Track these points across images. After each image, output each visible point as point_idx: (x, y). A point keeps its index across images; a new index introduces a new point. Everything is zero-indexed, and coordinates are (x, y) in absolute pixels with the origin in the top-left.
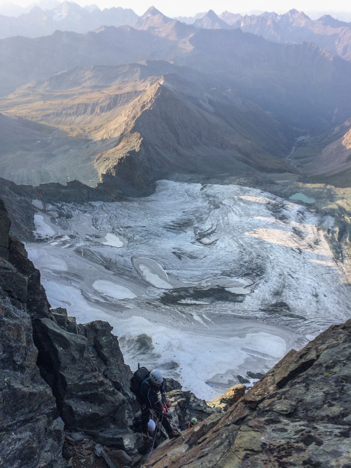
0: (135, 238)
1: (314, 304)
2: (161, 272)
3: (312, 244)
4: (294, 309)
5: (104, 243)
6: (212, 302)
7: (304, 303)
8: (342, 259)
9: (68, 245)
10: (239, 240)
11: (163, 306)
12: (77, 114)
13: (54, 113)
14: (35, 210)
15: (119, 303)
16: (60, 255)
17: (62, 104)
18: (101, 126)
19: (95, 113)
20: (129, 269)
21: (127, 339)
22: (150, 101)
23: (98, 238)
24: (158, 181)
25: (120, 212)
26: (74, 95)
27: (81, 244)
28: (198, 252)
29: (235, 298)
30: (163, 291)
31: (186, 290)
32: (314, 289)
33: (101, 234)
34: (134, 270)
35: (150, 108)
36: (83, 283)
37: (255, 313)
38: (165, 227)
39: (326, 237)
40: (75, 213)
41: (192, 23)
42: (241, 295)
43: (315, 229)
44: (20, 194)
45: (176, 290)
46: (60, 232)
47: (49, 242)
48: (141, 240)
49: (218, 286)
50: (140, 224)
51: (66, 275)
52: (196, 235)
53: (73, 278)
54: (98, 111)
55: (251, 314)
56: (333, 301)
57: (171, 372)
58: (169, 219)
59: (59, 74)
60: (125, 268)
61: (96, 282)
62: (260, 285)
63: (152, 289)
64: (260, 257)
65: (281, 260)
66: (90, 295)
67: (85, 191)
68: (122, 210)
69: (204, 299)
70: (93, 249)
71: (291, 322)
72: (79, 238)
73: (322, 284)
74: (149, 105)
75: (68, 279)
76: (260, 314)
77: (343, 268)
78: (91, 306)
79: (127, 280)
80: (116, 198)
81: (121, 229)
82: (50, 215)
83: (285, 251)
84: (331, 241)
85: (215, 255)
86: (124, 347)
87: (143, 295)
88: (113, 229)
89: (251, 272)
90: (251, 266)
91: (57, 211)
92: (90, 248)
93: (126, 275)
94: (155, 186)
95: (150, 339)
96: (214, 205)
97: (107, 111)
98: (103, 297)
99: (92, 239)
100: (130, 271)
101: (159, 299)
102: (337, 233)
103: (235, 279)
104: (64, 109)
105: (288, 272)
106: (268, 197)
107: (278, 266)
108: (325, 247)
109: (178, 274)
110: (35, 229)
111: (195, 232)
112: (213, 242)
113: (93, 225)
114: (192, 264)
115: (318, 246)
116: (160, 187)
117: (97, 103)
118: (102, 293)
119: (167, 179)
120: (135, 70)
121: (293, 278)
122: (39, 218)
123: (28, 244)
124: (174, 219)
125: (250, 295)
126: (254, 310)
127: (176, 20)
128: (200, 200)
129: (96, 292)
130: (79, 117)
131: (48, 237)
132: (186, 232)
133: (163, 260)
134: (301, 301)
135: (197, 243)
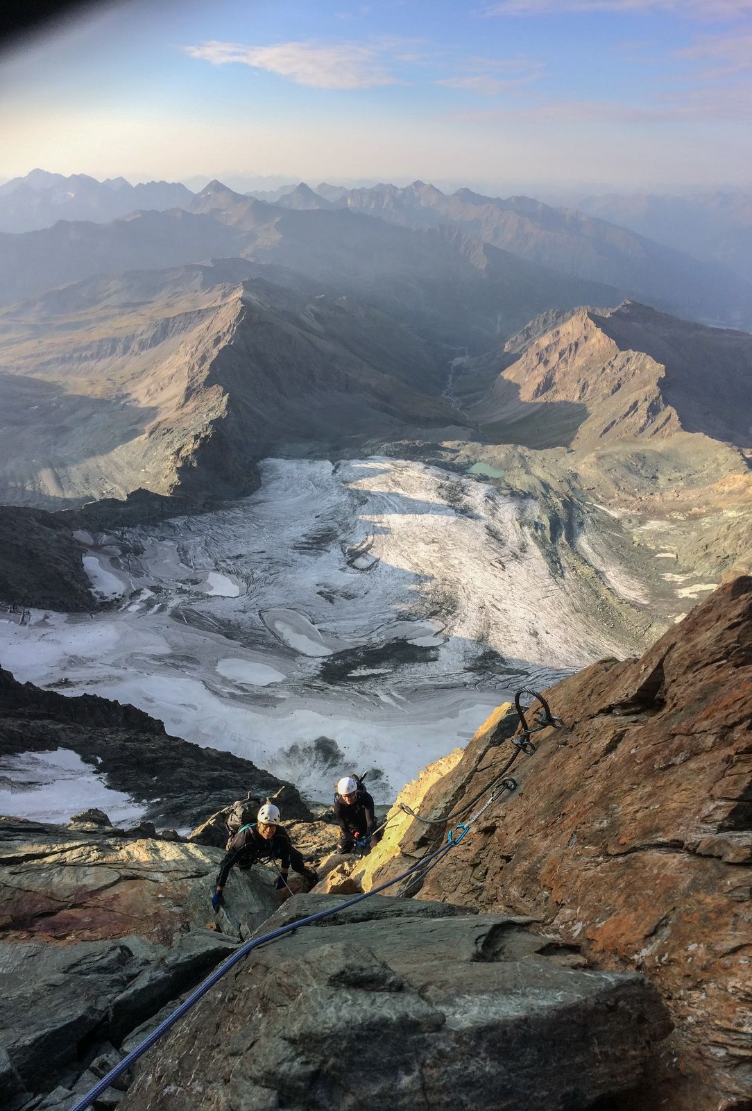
0: (255, 576)
1: (535, 647)
2: (309, 628)
3: (518, 551)
4: (511, 660)
5: (210, 593)
6: (396, 668)
7: (520, 647)
8: (563, 572)
9: (156, 607)
10: (411, 556)
11: (331, 687)
12: (98, 356)
13: (58, 358)
14: (81, 549)
15: (265, 691)
16: (152, 628)
17: (71, 342)
18: (143, 372)
19: (130, 351)
20: (261, 633)
21: (301, 748)
22: (228, 331)
23: (197, 583)
24: (262, 463)
25: (220, 531)
26: (89, 322)
27: (175, 601)
28: (354, 585)
29: (423, 655)
30: (321, 660)
31: (352, 652)
32: (530, 624)
33: (199, 577)
34: (268, 633)
35: (230, 342)
36: (201, 669)
37: (461, 676)
38: (296, 548)
39: (535, 538)
40: (147, 543)
41: (275, 200)
42: (433, 648)
43: (518, 526)
44: (53, 526)
45: (338, 656)
46: (135, 584)
47: (124, 606)
48: (266, 578)
49: (396, 638)
50: (256, 547)
51: (172, 661)
52: (345, 554)
53: (184, 663)
54: (136, 348)
55: (456, 680)
56: (559, 640)
57: (376, 783)
58: (298, 531)
59: (61, 287)
60: (254, 631)
61: (220, 664)
62: (456, 628)
63: (305, 660)
64: (447, 583)
65: (478, 583)
66: (219, 686)
67: (156, 505)
68: (222, 526)
69: (383, 664)
70: (198, 607)
71: (511, 681)
72: (167, 590)
73: (540, 614)
74: (228, 337)
75: (177, 667)
76: (469, 677)
77: (566, 586)
78: (227, 704)
79: (264, 651)
80: (204, 506)
81: (228, 561)
82: (107, 553)
83: (482, 568)
84: (542, 543)
85: (380, 587)
86: (303, 760)
87: (294, 673)
88: (216, 564)
89: (438, 609)
90: (436, 599)
91: (116, 544)
92: (192, 607)
93: (260, 644)
94: (258, 473)
95: (333, 743)
96: (358, 498)
97: (150, 346)
98: (237, 687)
99: (188, 589)
100: (264, 636)
101: (319, 676)
102: (548, 528)
103: (418, 624)
104: (75, 350)
105: (490, 602)
106: (437, 476)
107: (475, 593)
108: (536, 554)
109: (335, 628)
110: (91, 585)
111: (342, 549)
112: (373, 564)
113: (182, 561)
114: (351, 608)
115: (526, 555)
116: (267, 476)
117: (133, 335)
118: (235, 681)
119: (273, 456)
120: (194, 274)
121: (499, 610)
122: (91, 563)
124: (305, 531)
125: (445, 647)
126: (459, 671)
127: (251, 197)
128: (335, 491)
129: (225, 681)
130: (102, 360)
131: (117, 596)
132: (329, 552)
133: (308, 609)
134: (517, 646)
135: (349, 569)
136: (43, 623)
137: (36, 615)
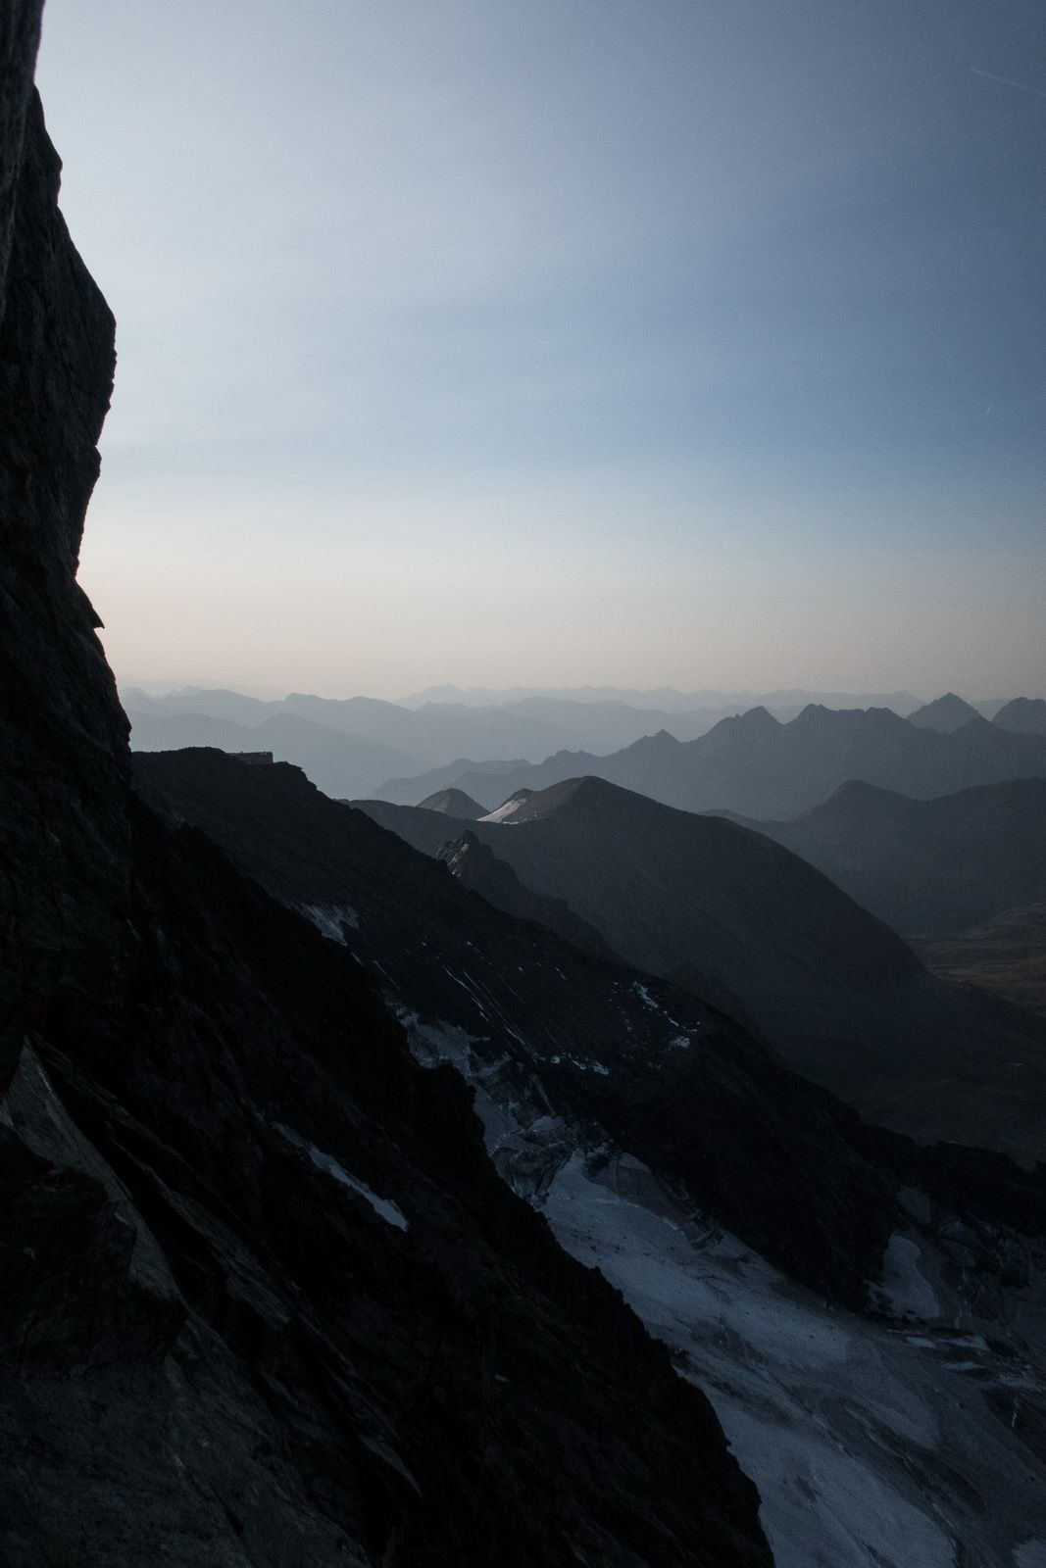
9: (969, 1365)
14: (900, 1220)
16: (925, 1387)
27: (1023, 1383)
36: (978, 1524)
46: (964, 1320)
47: (905, 1332)
51: (921, 1465)
53: (945, 1487)
72: (1024, 1362)
75: (922, 1481)
82: (945, 1251)
91: (976, 1247)
110: (877, 1279)
122: (903, 1249)
123: (831, 1308)
131: (910, 1317)
136: (731, 1265)
137: (730, 1246)
